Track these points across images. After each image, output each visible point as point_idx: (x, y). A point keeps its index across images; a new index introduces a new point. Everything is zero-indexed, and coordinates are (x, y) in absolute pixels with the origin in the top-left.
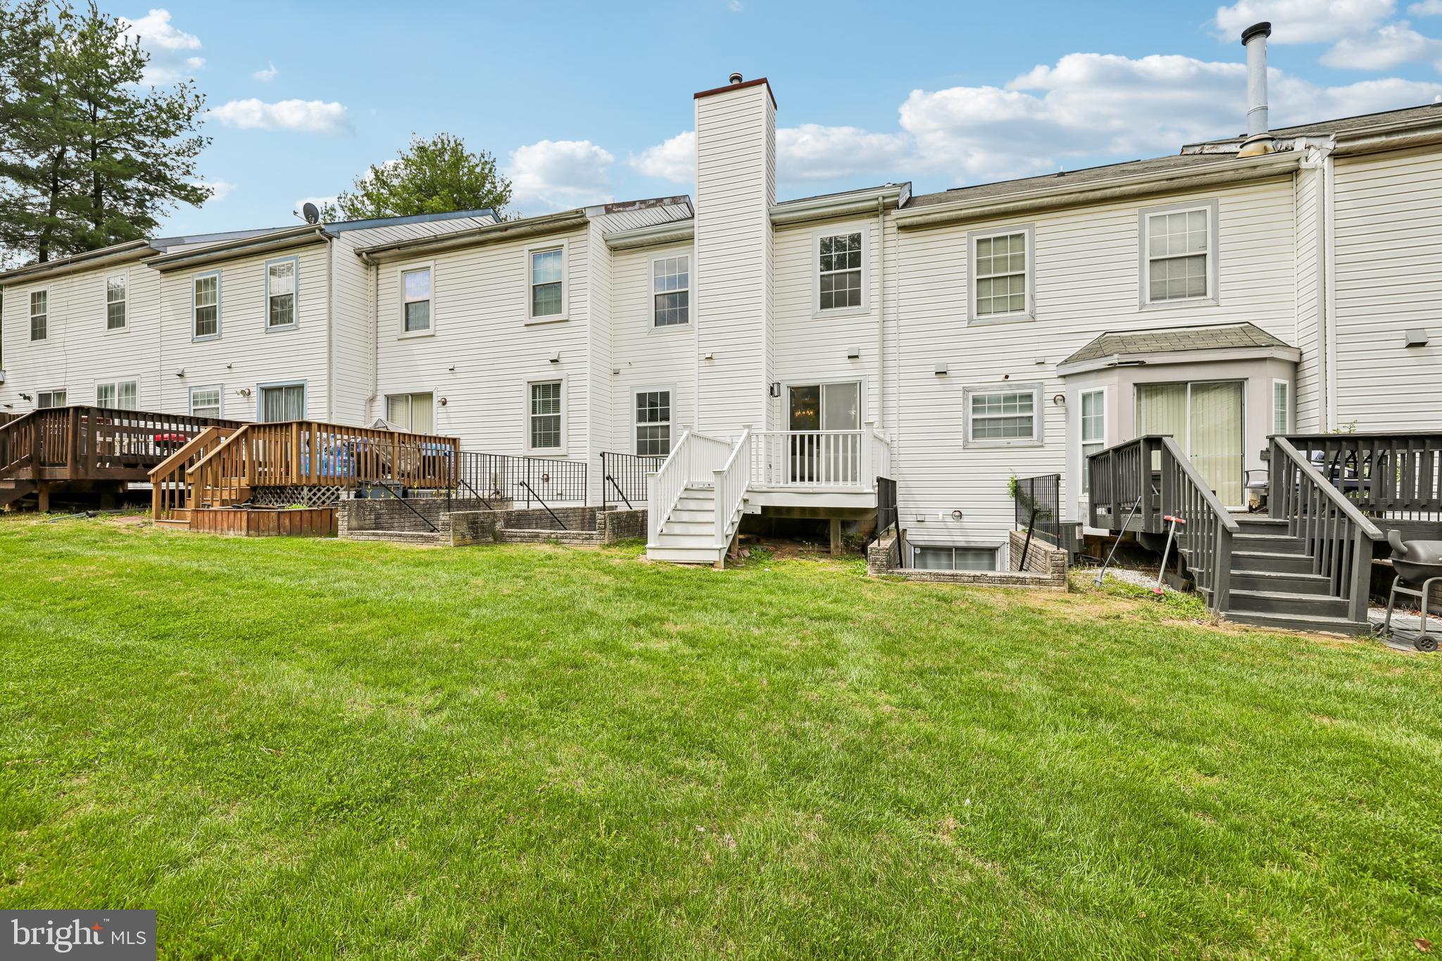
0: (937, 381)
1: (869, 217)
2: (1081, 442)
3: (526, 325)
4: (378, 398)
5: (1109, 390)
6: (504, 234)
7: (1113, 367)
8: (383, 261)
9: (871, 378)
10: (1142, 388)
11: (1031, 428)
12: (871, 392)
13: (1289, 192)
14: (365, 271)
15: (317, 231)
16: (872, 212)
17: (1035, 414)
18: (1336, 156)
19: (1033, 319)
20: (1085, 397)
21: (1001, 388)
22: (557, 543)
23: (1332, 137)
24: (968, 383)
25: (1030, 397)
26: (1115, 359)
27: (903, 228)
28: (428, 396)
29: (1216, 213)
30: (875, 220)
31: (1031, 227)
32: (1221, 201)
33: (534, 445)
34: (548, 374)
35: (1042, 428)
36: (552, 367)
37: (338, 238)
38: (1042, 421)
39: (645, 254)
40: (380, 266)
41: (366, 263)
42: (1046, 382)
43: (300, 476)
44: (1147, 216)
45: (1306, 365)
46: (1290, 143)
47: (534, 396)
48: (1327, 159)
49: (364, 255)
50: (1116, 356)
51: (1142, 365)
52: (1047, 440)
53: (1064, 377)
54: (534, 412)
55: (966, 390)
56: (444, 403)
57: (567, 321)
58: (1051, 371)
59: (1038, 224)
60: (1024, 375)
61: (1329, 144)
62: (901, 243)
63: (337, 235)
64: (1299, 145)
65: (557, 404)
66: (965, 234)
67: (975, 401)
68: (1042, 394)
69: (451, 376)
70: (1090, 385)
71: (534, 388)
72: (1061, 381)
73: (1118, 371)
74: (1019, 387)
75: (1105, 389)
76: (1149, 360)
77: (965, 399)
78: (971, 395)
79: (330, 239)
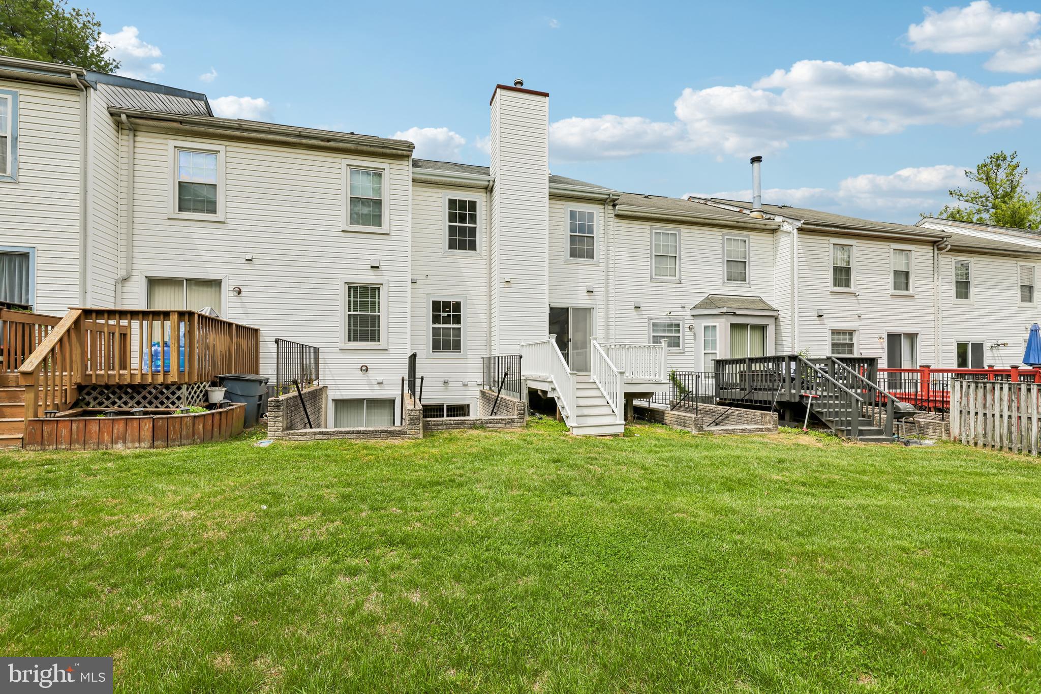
0: (634, 312)
1: (598, 204)
2: (703, 352)
3: (343, 231)
4: (134, 278)
5: (720, 325)
6: (328, 144)
7: (723, 314)
8: (143, 128)
9: (600, 306)
10: (733, 326)
11: (679, 343)
12: (600, 315)
13: (772, 239)
14: (116, 133)
15: (74, 76)
16: (603, 202)
17: (681, 335)
18: (799, 229)
19: (680, 283)
20: (705, 328)
21: (666, 319)
22: (482, 427)
23: (802, 222)
24: (651, 315)
25: (678, 325)
26: (724, 310)
27: (618, 216)
28: (217, 283)
29: (749, 242)
30: (603, 207)
31: (679, 231)
32: (751, 237)
33: (349, 340)
34: (368, 278)
35: (684, 343)
36: (372, 272)
37: (95, 89)
38: (684, 339)
39: (440, 191)
40: (138, 133)
41: (119, 125)
42: (686, 318)
43: (181, 373)
44: (726, 237)
45: (781, 320)
46: (772, 217)
47: (350, 297)
48: (796, 230)
49: (124, 117)
50: (725, 308)
51: (734, 314)
52: (686, 349)
53: (693, 316)
54: (349, 310)
55: (650, 319)
56: (239, 293)
57: (388, 234)
58: (688, 312)
59: (682, 230)
60: (678, 313)
61: (799, 224)
62: (616, 224)
63: (93, 84)
64: (778, 219)
65: (375, 305)
66: (649, 227)
67: (654, 325)
68: (684, 324)
69: (248, 267)
70: (710, 322)
71: (350, 288)
72: (692, 318)
73: (724, 316)
74: (674, 319)
75: (717, 325)
76: (738, 312)
77: (649, 324)
78: (652, 321)
79: (86, 87)
